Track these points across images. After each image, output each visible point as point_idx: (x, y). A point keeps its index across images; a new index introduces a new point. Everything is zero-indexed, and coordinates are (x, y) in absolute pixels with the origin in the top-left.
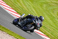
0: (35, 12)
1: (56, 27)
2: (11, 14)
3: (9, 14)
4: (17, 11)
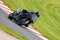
0: (23, 4)
1: (44, 20)
4: (5, 2)
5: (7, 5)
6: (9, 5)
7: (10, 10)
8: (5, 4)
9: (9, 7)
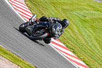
2: (55, 49)
3: (53, 49)
4: (67, 44)
5: (71, 49)
6: (74, 48)
7: (76, 58)
8: (68, 48)
9: (73, 52)
